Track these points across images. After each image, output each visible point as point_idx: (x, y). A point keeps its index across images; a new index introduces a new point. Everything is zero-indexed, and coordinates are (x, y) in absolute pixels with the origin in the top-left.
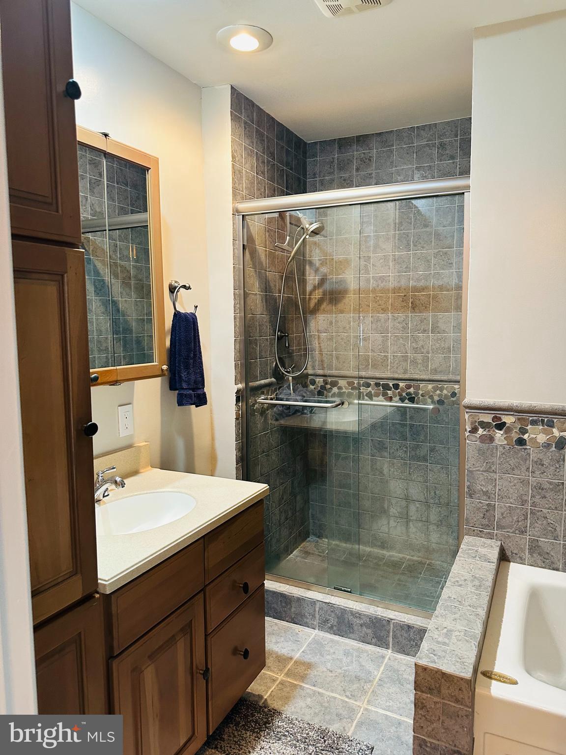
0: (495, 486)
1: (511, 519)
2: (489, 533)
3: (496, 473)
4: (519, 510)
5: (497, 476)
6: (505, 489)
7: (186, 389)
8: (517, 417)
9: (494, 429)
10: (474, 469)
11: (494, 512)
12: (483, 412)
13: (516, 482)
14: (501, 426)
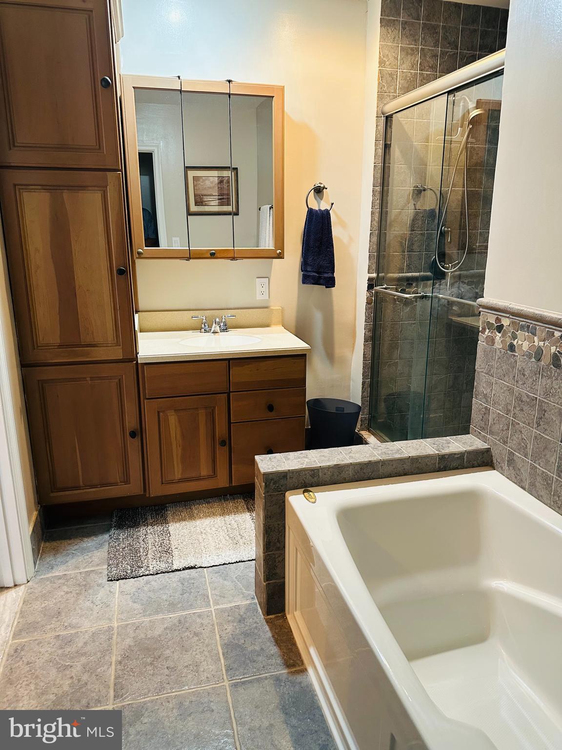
0: (491, 390)
1: (498, 426)
2: (484, 436)
3: (493, 377)
4: (504, 419)
5: (494, 380)
6: (498, 395)
7: (310, 271)
8: (512, 320)
9: (496, 331)
10: (480, 370)
11: (489, 417)
12: (490, 311)
13: (505, 389)
14: (500, 328)
